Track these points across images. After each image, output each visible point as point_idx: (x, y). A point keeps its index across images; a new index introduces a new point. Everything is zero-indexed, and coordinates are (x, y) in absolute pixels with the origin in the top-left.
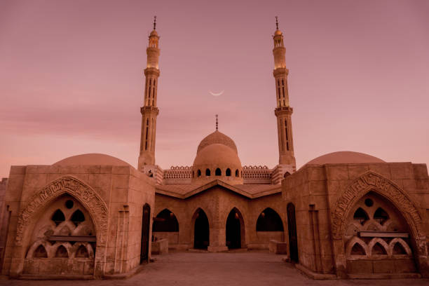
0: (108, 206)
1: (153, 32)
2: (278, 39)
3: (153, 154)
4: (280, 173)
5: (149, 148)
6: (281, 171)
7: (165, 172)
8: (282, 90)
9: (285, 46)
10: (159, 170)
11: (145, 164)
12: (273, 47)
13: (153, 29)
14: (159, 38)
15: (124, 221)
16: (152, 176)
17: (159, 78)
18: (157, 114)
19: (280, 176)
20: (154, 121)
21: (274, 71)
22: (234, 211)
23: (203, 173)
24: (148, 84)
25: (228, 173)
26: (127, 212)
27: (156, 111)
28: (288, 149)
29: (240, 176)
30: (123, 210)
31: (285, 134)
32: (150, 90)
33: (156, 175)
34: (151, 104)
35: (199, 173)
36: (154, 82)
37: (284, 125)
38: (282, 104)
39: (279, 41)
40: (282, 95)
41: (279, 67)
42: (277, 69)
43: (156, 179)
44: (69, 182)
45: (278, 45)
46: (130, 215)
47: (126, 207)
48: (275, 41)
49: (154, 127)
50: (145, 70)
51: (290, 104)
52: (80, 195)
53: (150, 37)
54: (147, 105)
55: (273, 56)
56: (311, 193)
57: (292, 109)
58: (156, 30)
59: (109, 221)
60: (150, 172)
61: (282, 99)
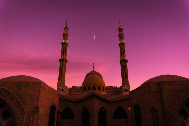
0: (25, 108)
1: (66, 27)
2: (120, 30)
3: (64, 80)
4: (123, 89)
5: (63, 78)
6: (123, 88)
7: (70, 88)
8: (122, 52)
9: (123, 33)
10: (67, 88)
11: (60, 85)
12: (118, 34)
13: (66, 25)
14: (68, 29)
15: (36, 117)
16: (63, 91)
17: (68, 46)
18: (67, 62)
19: (123, 91)
20: (65, 66)
21: (119, 43)
22: (102, 108)
23: (87, 89)
24: (63, 49)
25: (99, 89)
26: (38, 111)
27: (66, 61)
28: (126, 79)
29: (105, 90)
30: (35, 110)
31: (124, 71)
32: (64, 52)
33: (65, 90)
34: (64, 58)
35: (85, 89)
36: (66, 48)
37: (124, 67)
38: (123, 58)
39: (121, 31)
40: (123, 54)
41: (121, 42)
42: (121, 43)
43: (65, 92)
44: (2, 92)
45: (120, 33)
46: (40, 113)
47: (37, 108)
48: (119, 31)
49: (65, 68)
50: (62, 43)
51: (126, 58)
52: (8, 100)
53: (64, 29)
54: (62, 58)
55: (118, 37)
56: (152, 99)
57: (127, 60)
58: (67, 26)
59: (25, 117)
60: (63, 89)
61: (123, 56)
